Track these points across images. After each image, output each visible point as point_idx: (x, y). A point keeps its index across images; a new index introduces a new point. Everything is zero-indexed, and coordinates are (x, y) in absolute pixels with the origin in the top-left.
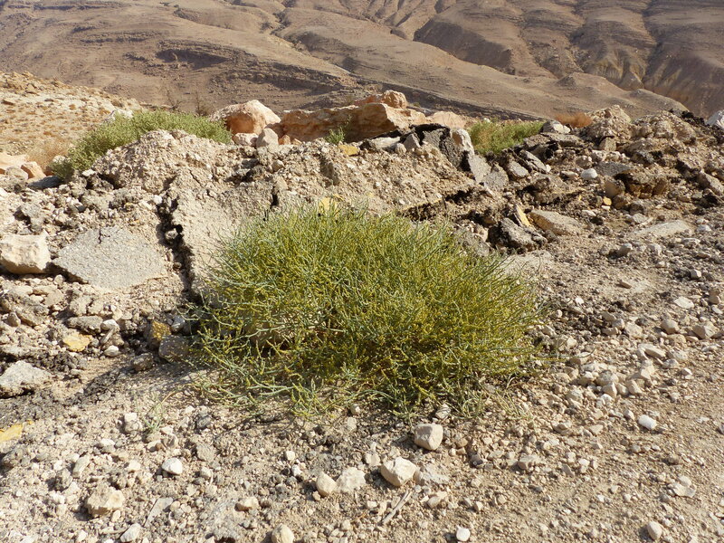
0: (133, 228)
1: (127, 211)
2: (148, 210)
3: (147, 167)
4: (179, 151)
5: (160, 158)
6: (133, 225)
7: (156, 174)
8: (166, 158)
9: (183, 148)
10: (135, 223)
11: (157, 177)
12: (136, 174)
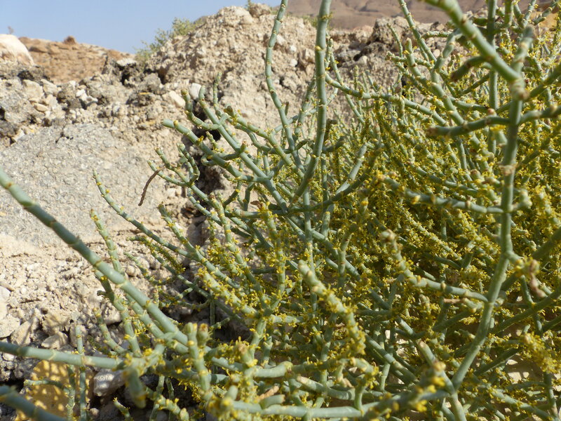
0: (141, 133)
1: (141, 105)
2: (177, 106)
3: (203, 51)
4: (253, 31)
5: (224, 40)
6: (142, 129)
7: (213, 62)
8: (232, 39)
9: (261, 28)
10: (146, 124)
11: (214, 66)
12: (188, 64)
